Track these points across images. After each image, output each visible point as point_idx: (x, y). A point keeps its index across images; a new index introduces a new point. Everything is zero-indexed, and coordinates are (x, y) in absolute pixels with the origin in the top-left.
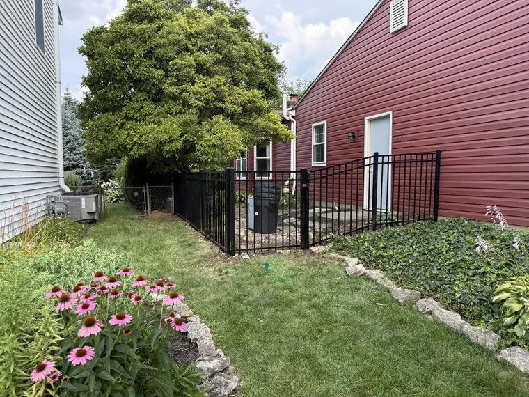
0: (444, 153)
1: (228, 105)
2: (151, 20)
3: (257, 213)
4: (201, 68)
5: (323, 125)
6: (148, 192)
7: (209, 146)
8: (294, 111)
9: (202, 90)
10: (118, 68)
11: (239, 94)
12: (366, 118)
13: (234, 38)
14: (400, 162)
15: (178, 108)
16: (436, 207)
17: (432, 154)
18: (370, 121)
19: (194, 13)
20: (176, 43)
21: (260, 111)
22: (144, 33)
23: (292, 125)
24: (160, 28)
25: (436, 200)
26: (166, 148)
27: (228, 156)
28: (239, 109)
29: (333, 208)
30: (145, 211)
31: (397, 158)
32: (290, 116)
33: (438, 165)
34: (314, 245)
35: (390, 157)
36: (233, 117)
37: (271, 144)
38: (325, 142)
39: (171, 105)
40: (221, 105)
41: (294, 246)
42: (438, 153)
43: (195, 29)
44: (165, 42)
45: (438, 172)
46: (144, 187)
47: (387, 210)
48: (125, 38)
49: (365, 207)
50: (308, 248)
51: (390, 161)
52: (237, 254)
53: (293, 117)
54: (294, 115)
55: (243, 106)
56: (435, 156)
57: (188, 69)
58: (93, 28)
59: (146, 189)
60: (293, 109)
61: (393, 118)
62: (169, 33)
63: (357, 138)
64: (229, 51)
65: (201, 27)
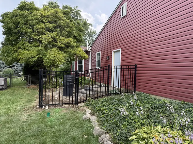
0: (138, 65)
1: (58, 44)
2: (28, 10)
3: (64, 88)
4: (47, 29)
5: (100, 53)
6: (30, 77)
7: (49, 60)
8: (91, 47)
9: (47, 38)
10: (13, 28)
11: (63, 39)
12: (113, 51)
13: (62, 18)
14: (124, 69)
15: (38, 44)
16: (135, 87)
17: (133, 66)
18: (114, 52)
19: (47, 8)
20: (37, 19)
21: (72, 47)
22: (24, 15)
23: (90, 53)
24: (31, 13)
25: (135, 84)
26: (31, 60)
27: (57, 64)
28: (63, 46)
29: (101, 85)
30: (29, 85)
31: (123, 67)
32: (89, 49)
33: (136, 70)
34: (80, 102)
35: (120, 67)
36: (61, 49)
37: (84, 60)
38: (100, 60)
39: (35, 43)
40: (56, 43)
41: (71, 103)
42: (136, 65)
43: (46, 14)
44: (32, 19)
45: (135, 73)
46: (28, 75)
47: (118, 87)
48: (16, 16)
49: (112, 85)
50: (78, 104)
51: (120, 68)
52: (43, 107)
53: (90, 50)
54: (91, 49)
55: (65, 44)
56: (134, 67)
57: (41, 29)
58: (5, 12)
59: (29, 76)
60: (90, 47)
61: (121, 51)
62: (34, 15)
63: (110, 58)
64: (60, 23)
65: (49, 13)
